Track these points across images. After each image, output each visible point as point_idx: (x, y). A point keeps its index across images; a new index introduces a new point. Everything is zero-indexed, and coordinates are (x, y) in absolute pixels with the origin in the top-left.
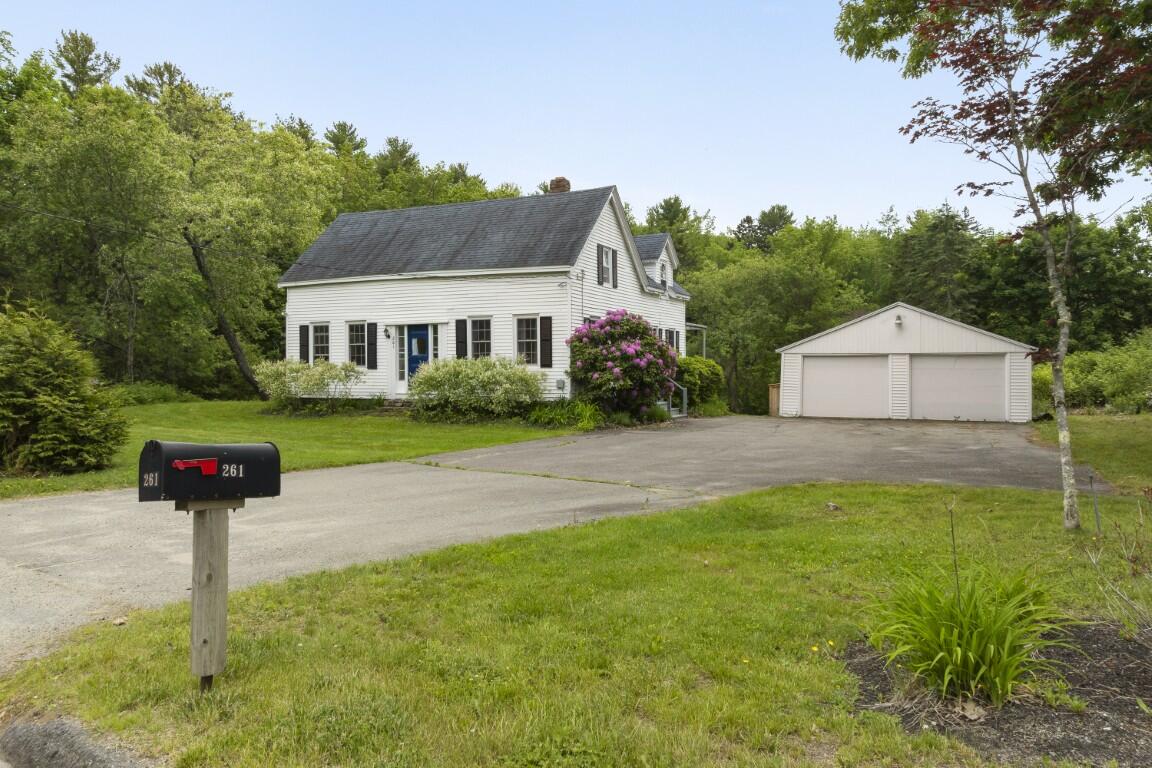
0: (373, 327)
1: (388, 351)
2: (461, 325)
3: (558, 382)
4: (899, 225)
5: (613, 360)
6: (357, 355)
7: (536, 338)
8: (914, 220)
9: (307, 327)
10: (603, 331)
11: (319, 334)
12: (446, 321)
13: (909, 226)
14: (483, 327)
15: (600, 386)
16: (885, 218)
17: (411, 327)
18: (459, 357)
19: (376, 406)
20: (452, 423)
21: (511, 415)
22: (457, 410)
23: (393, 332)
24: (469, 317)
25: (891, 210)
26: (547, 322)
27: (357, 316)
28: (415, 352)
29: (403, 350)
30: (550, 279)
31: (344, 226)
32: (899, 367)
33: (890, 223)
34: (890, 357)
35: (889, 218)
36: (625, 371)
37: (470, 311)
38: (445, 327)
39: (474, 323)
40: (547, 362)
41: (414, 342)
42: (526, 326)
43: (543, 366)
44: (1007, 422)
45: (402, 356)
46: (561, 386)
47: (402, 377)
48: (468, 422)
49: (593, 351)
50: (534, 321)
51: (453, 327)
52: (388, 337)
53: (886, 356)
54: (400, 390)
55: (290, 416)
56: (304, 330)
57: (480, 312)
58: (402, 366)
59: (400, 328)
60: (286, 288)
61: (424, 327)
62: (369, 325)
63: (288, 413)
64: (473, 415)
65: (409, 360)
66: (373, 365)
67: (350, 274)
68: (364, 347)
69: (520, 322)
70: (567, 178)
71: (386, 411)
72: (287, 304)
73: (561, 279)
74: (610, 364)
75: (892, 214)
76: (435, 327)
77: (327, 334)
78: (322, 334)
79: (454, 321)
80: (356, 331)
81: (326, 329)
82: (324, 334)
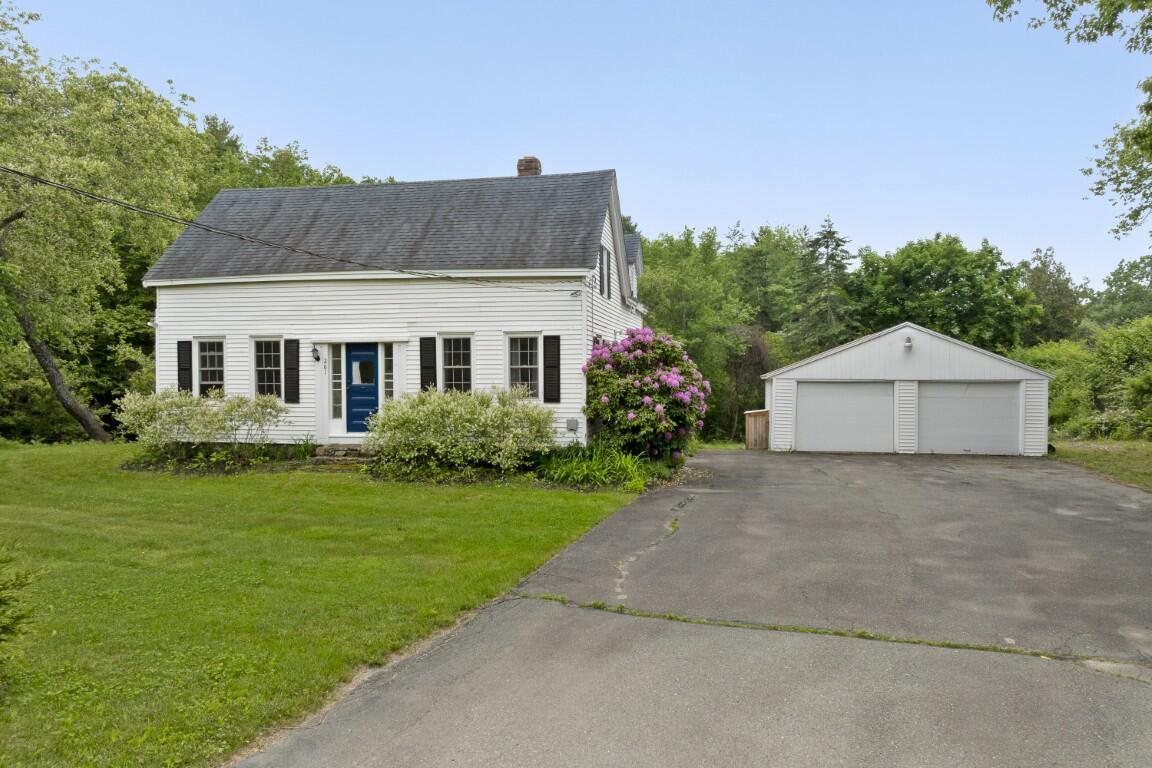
0: (293, 346)
1: (316, 379)
2: (427, 345)
3: (569, 422)
4: (744, 241)
5: (650, 393)
6: (266, 383)
7: (536, 363)
8: (757, 236)
9: (189, 344)
10: (632, 356)
11: (207, 354)
12: (406, 339)
13: (752, 242)
14: (459, 349)
15: (636, 429)
16: (732, 233)
17: (351, 347)
18: (424, 387)
19: (303, 454)
20: (439, 482)
21: (523, 469)
22: (447, 465)
23: (325, 353)
24: (439, 334)
25: (738, 225)
26: (553, 343)
27: (269, 330)
28: (357, 380)
29: (339, 378)
30: (559, 286)
31: (231, 205)
32: (906, 395)
33: (737, 238)
34: (897, 385)
35: (735, 233)
36: (668, 409)
37: (443, 325)
38: (403, 346)
39: (447, 342)
40: (553, 395)
41: (356, 366)
42: (522, 347)
43: (547, 400)
44: (1020, 457)
45: (337, 385)
46: (572, 427)
47: (337, 413)
48: (463, 481)
49: (622, 382)
50: (534, 341)
51: (416, 346)
52: (318, 359)
53: (892, 382)
54: (336, 432)
55: (177, 471)
56: (184, 348)
57: (456, 328)
58: (337, 399)
59: (335, 348)
60: (154, 288)
61: (372, 347)
62: (287, 342)
63: (171, 468)
64: (469, 470)
65: (348, 391)
66: (293, 396)
67: (257, 271)
68: (278, 372)
69: (513, 342)
70: (537, 157)
71: (324, 463)
72: (157, 310)
73: (575, 286)
74: (647, 399)
75: (738, 229)
76: (389, 347)
77: (220, 354)
78: (212, 353)
79: (418, 339)
80: (266, 350)
81: (219, 346)
82: (215, 354)
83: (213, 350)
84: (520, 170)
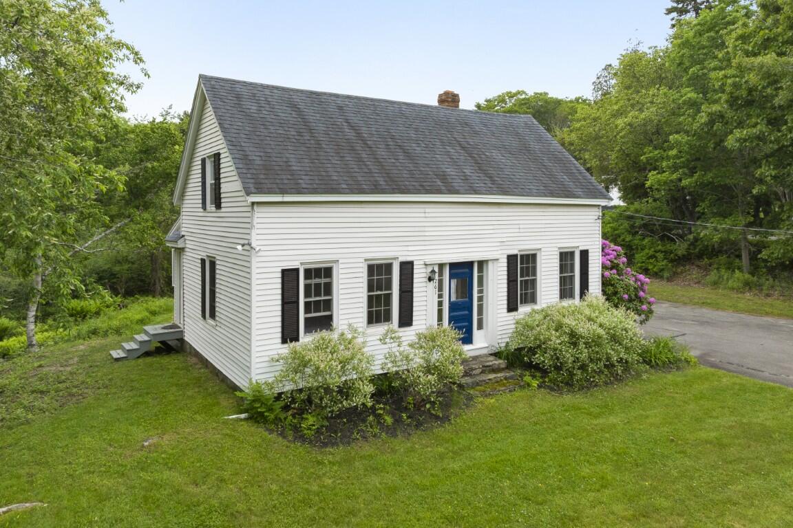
0: (407, 268)
2: (512, 261)
7: (574, 272)
9: (298, 270)
11: (314, 281)
12: (498, 256)
14: (529, 263)
17: (453, 266)
26: (585, 254)
27: (382, 252)
37: (522, 243)
39: (522, 258)
42: (565, 259)
45: (440, 304)
50: (572, 254)
51: (504, 262)
52: (430, 280)
56: (289, 276)
57: (530, 246)
59: (442, 267)
61: (469, 265)
62: (401, 264)
65: (449, 308)
66: (407, 320)
68: (391, 295)
69: (561, 254)
76: (482, 265)
77: (327, 280)
78: (317, 281)
79: (506, 257)
80: (378, 273)
81: (328, 272)
82: (323, 281)
83: (321, 277)
84: (439, 102)
